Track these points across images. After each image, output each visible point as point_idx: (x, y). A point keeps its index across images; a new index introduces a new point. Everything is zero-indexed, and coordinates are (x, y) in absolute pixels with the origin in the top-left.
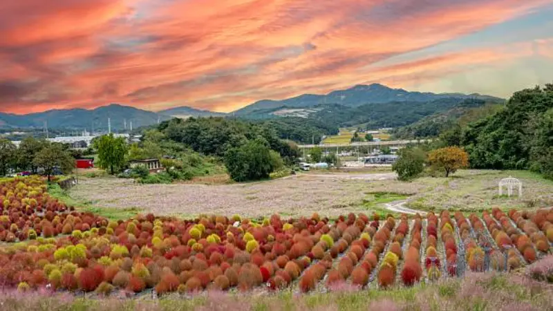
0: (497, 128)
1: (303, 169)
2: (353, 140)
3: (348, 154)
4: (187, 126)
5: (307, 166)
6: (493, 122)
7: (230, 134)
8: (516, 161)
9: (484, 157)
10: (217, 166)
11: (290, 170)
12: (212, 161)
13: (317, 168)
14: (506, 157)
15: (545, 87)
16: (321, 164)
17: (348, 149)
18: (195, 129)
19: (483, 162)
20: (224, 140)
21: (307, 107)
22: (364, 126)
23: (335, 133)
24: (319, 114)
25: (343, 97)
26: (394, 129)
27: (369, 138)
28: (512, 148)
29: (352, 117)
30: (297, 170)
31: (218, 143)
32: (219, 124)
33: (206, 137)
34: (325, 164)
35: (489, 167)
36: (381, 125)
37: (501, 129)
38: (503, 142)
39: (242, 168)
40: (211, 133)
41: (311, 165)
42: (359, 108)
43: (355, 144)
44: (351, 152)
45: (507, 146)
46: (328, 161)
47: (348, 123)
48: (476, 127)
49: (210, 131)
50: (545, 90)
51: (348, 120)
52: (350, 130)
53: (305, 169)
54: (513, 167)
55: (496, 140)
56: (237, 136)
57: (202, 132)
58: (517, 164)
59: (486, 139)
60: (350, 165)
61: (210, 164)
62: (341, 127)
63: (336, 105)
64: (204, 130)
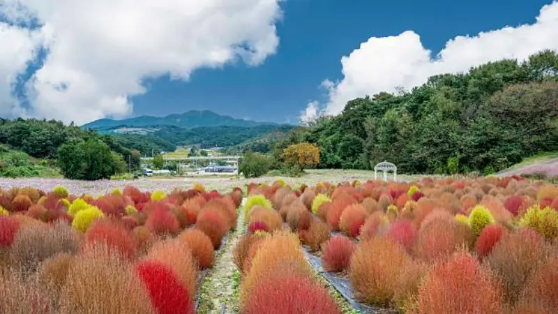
0: (334, 133)
1: (146, 175)
2: (189, 155)
3: (187, 166)
4: (13, 126)
5: (150, 172)
6: (330, 128)
7: (66, 136)
8: (353, 162)
9: (326, 158)
10: (50, 169)
11: (132, 175)
12: (44, 164)
13: (160, 174)
14: (344, 158)
15: (374, 97)
16: (163, 171)
17: (187, 162)
18: (23, 129)
19: (324, 162)
20: (58, 142)
21: (146, 127)
22: (198, 145)
23: (172, 150)
24: (157, 134)
25: (178, 120)
26: (225, 148)
27: (204, 154)
28: (349, 150)
29: (187, 137)
30: (140, 175)
31: (52, 146)
32: (52, 126)
33: (37, 138)
34: (167, 171)
35: (330, 166)
36: (213, 145)
37: (337, 133)
38: (341, 144)
39: (80, 167)
40: (44, 134)
41: (154, 171)
42: (193, 129)
43: (191, 158)
44: (189, 165)
45: (345, 148)
46: (170, 168)
47: (183, 142)
48: (315, 132)
49: (43, 132)
50: (374, 99)
51: (184, 140)
52: (186, 148)
53: (148, 174)
54: (350, 167)
55: (334, 143)
56: (75, 138)
57: (33, 133)
58: (353, 165)
59: (326, 141)
60: (189, 174)
61: (42, 167)
62: (177, 145)
63: (173, 126)
64: (35, 131)
